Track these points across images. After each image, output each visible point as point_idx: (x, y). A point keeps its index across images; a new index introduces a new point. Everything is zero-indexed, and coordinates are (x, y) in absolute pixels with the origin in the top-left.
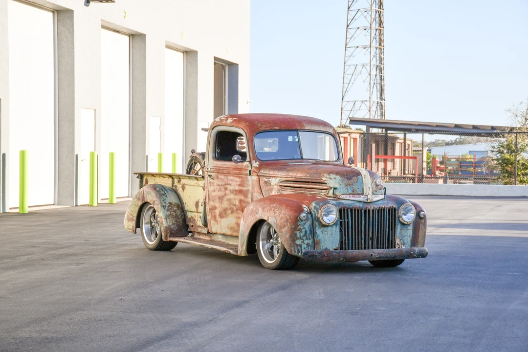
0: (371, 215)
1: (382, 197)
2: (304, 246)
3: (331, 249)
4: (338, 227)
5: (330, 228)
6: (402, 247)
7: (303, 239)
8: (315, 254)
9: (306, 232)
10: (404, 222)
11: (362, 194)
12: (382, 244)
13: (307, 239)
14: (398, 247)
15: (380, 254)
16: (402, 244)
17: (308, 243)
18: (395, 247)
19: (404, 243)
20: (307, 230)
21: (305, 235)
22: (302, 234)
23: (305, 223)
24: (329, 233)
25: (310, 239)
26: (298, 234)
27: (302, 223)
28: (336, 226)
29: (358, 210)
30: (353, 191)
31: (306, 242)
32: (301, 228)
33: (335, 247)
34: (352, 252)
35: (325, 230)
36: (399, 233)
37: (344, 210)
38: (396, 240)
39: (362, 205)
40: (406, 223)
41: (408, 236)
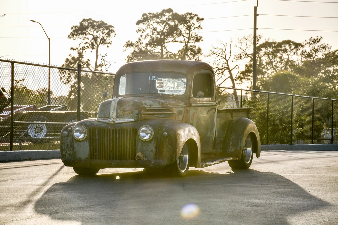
0: (111, 133)
1: (132, 120)
2: (67, 156)
3: (83, 159)
5: (82, 143)
7: (66, 151)
9: (68, 145)
10: (142, 139)
11: (109, 117)
12: (125, 156)
13: (69, 150)
14: (139, 158)
16: (143, 156)
17: (70, 154)
18: (135, 159)
19: (146, 156)
21: (67, 148)
22: (66, 147)
23: (67, 139)
24: (82, 146)
25: (71, 151)
26: (63, 146)
27: (65, 138)
28: (87, 142)
29: (102, 130)
30: (104, 116)
31: (68, 152)
32: (65, 142)
33: (86, 157)
35: (80, 144)
36: (141, 148)
37: (93, 129)
38: (137, 153)
39: (105, 126)
40: (144, 140)
41: (150, 150)
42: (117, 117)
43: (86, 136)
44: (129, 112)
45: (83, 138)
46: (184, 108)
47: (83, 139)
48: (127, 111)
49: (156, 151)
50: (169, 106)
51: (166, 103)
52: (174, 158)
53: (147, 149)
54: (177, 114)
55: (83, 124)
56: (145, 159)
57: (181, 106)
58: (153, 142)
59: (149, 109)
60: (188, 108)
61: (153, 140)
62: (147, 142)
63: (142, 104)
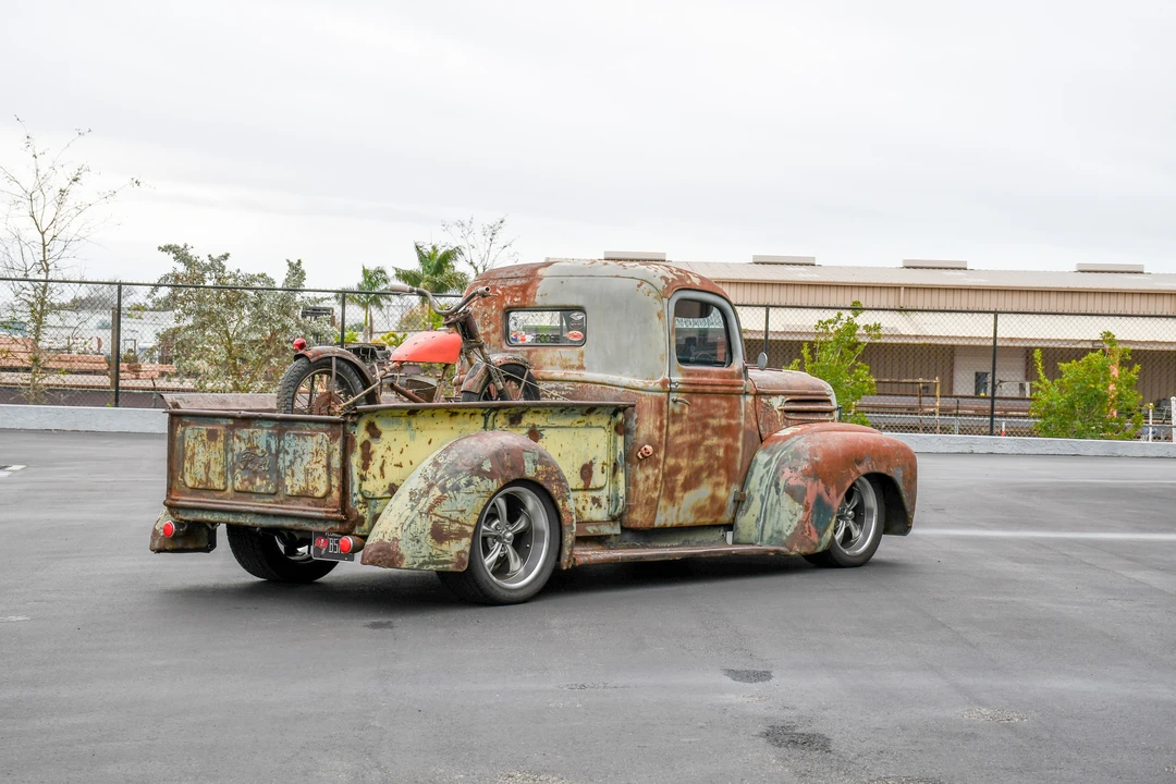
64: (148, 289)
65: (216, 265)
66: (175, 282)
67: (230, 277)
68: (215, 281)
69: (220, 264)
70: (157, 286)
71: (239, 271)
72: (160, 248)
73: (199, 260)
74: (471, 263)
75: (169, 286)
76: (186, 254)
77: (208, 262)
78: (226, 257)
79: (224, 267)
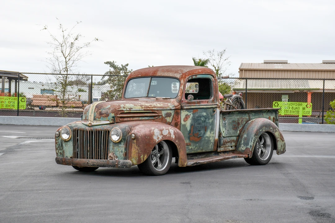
0: (88, 134)
2: (59, 154)
3: (69, 157)
4: (72, 142)
5: (68, 143)
6: (115, 159)
7: (58, 150)
8: (60, 160)
11: (88, 120)
12: (99, 156)
13: (60, 150)
14: (111, 158)
15: (93, 162)
16: (115, 156)
17: (61, 153)
18: (107, 159)
19: (117, 156)
20: (60, 144)
21: (59, 147)
22: (58, 146)
23: (59, 139)
24: (68, 146)
25: (61, 150)
26: (56, 146)
29: (82, 131)
30: (85, 118)
32: (58, 142)
33: (71, 156)
34: (76, 160)
35: (67, 144)
36: (112, 149)
37: (76, 130)
38: (109, 154)
39: (84, 128)
40: (114, 142)
41: (120, 151)
42: (95, 119)
43: (70, 137)
44: (105, 115)
45: (68, 138)
46: (173, 111)
47: (68, 140)
48: (104, 114)
49: (125, 151)
50: (154, 109)
51: (150, 107)
52: (142, 158)
53: (118, 150)
54: (164, 116)
55: (69, 126)
56: (116, 159)
57: (169, 109)
58: (122, 143)
59: (128, 112)
60: (180, 110)
61: (122, 142)
62: (117, 143)
63: (120, 108)
64: (101, 77)
65: (124, 68)
66: (110, 74)
67: (129, 72)
68: (124, 74)
69: (126, 68)
70: (104, 76)
71: (132, 70)
72: (105, 63)
73: (118, 67)
74: (214, 66)
75: (108, 76)
76: (114, 65)
77: (121, 67)
78: (127, 65)
79: (127, 69)
